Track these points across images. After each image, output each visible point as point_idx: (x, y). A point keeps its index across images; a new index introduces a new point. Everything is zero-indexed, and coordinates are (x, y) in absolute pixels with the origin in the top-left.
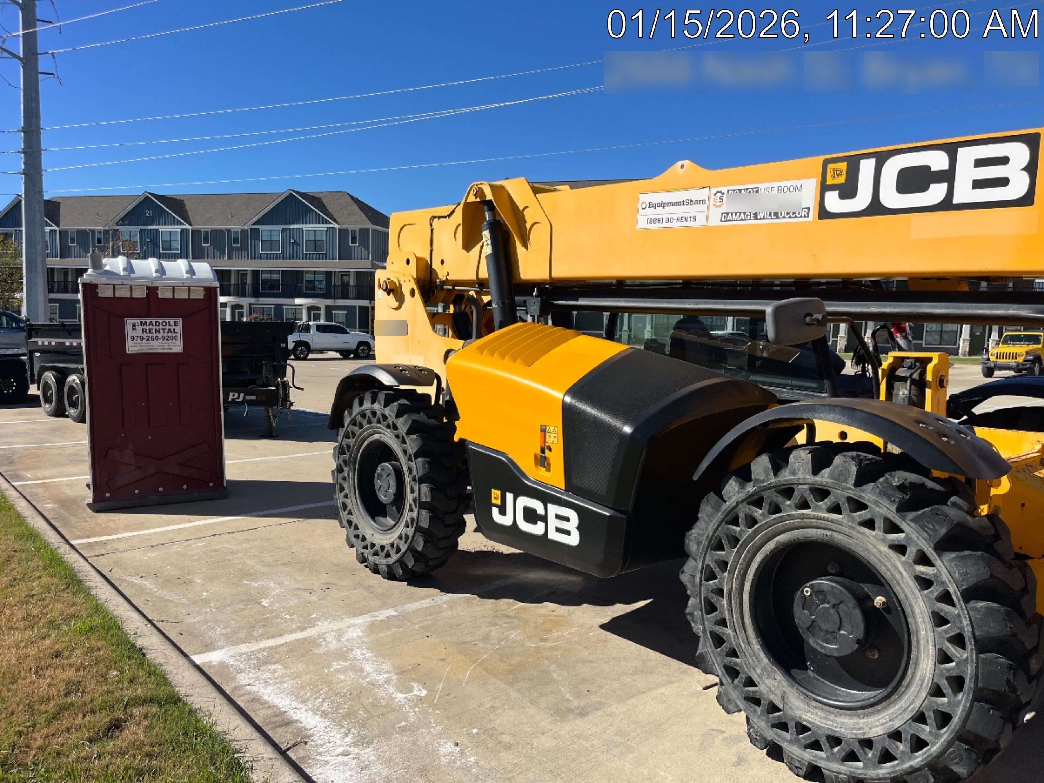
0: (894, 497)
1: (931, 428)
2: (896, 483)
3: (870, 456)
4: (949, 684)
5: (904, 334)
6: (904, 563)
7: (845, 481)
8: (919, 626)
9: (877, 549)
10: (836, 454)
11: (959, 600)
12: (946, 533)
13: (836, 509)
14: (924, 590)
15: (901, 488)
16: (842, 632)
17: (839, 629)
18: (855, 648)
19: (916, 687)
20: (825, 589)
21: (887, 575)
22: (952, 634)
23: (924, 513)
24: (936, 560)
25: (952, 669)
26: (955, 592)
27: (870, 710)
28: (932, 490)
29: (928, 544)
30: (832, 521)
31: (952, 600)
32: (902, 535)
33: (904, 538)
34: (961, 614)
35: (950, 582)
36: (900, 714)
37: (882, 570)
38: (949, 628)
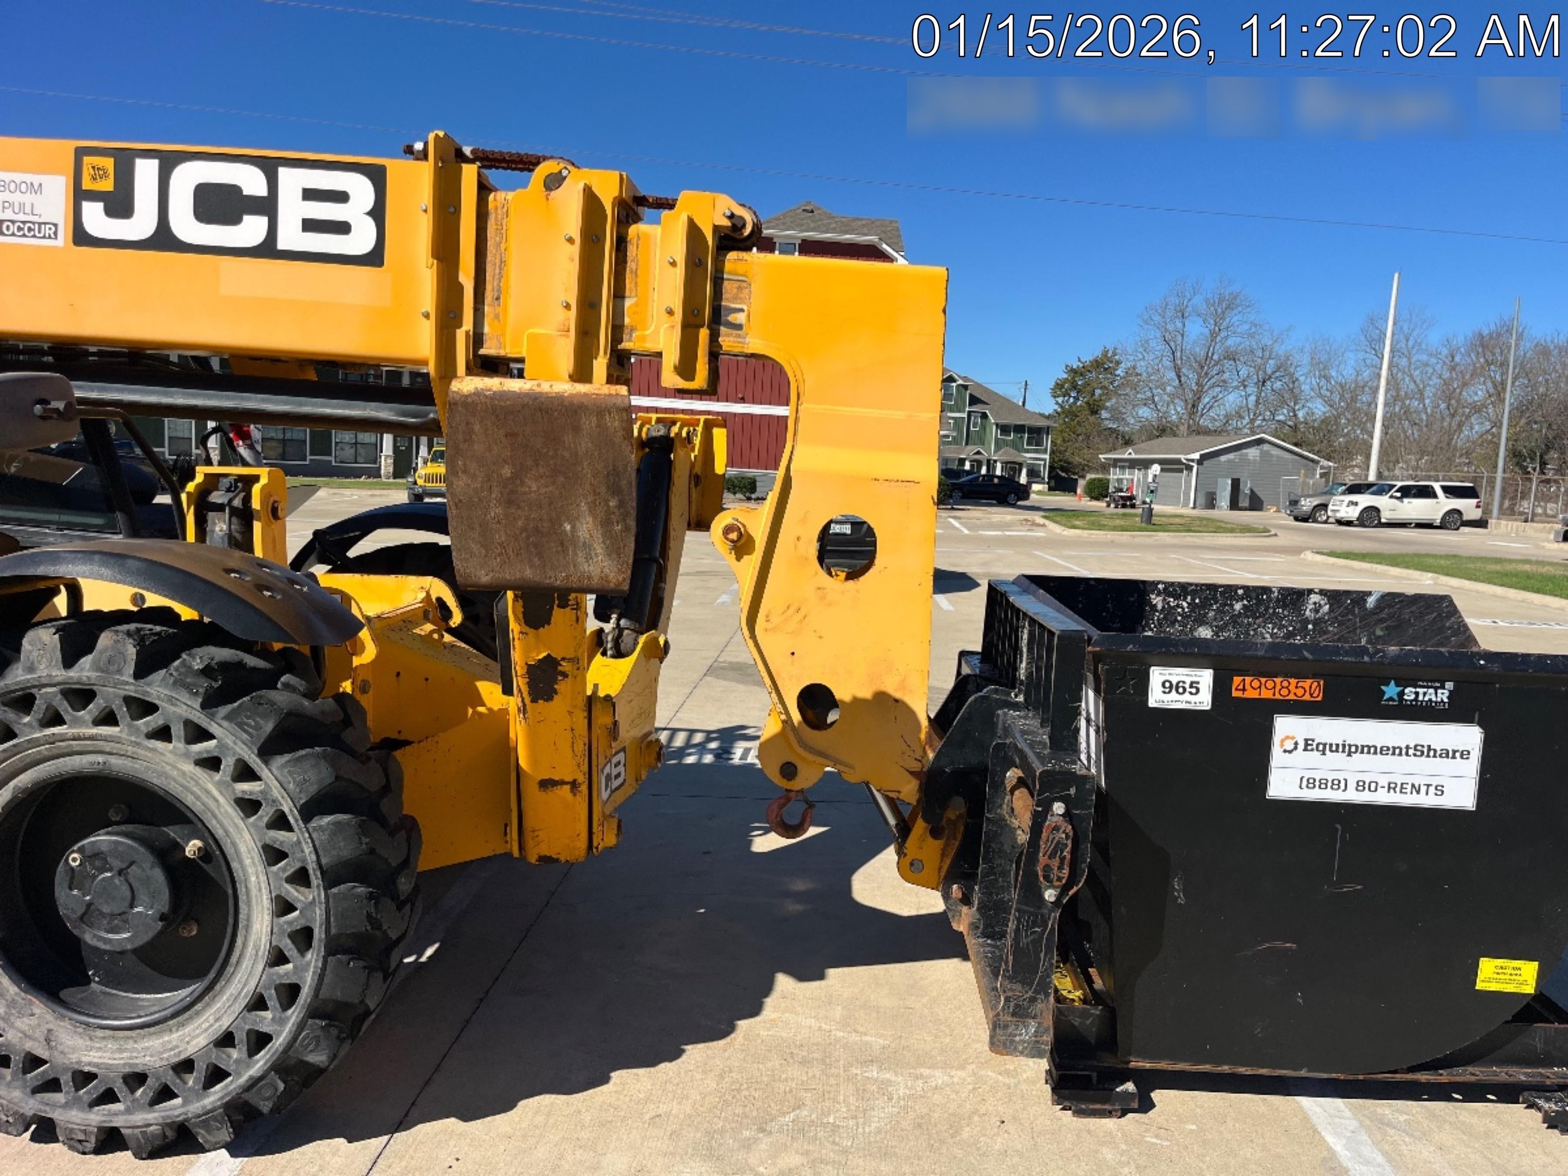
0: (196, 686)
1: (248, 579)
2: (197, 665)
3: (158, 628)
4: (294, 942)
5: (248, 442)
6: (219, 785)
7: (119, 671)
8: (247, 871)
9: (178, 769)
10: (102, 630)
11: (296, 821)
12: (274, 729)
13: (108, 718)
14: (249, 817)
15: (207, 672)
16: (139, 909)
17: (132, 906)
18: (159, 928)
19: (249, 960)
20: (104, 848)
21: (197, 807)
22: (292, 870)
23: (239, 706)
24: (262, 770)
25: (296, 919)
26: (291, 810)
27: (186, 1015)
28: (254, 669)
29: (250, 748)
30: (105, 739)
31: (288, 821)
32: (213, 742)
33: (216, 747)
34: (301, 839)
35: (283, 797)
36: (229, 1007)
37: (189, 800)
38: (287, 864)
